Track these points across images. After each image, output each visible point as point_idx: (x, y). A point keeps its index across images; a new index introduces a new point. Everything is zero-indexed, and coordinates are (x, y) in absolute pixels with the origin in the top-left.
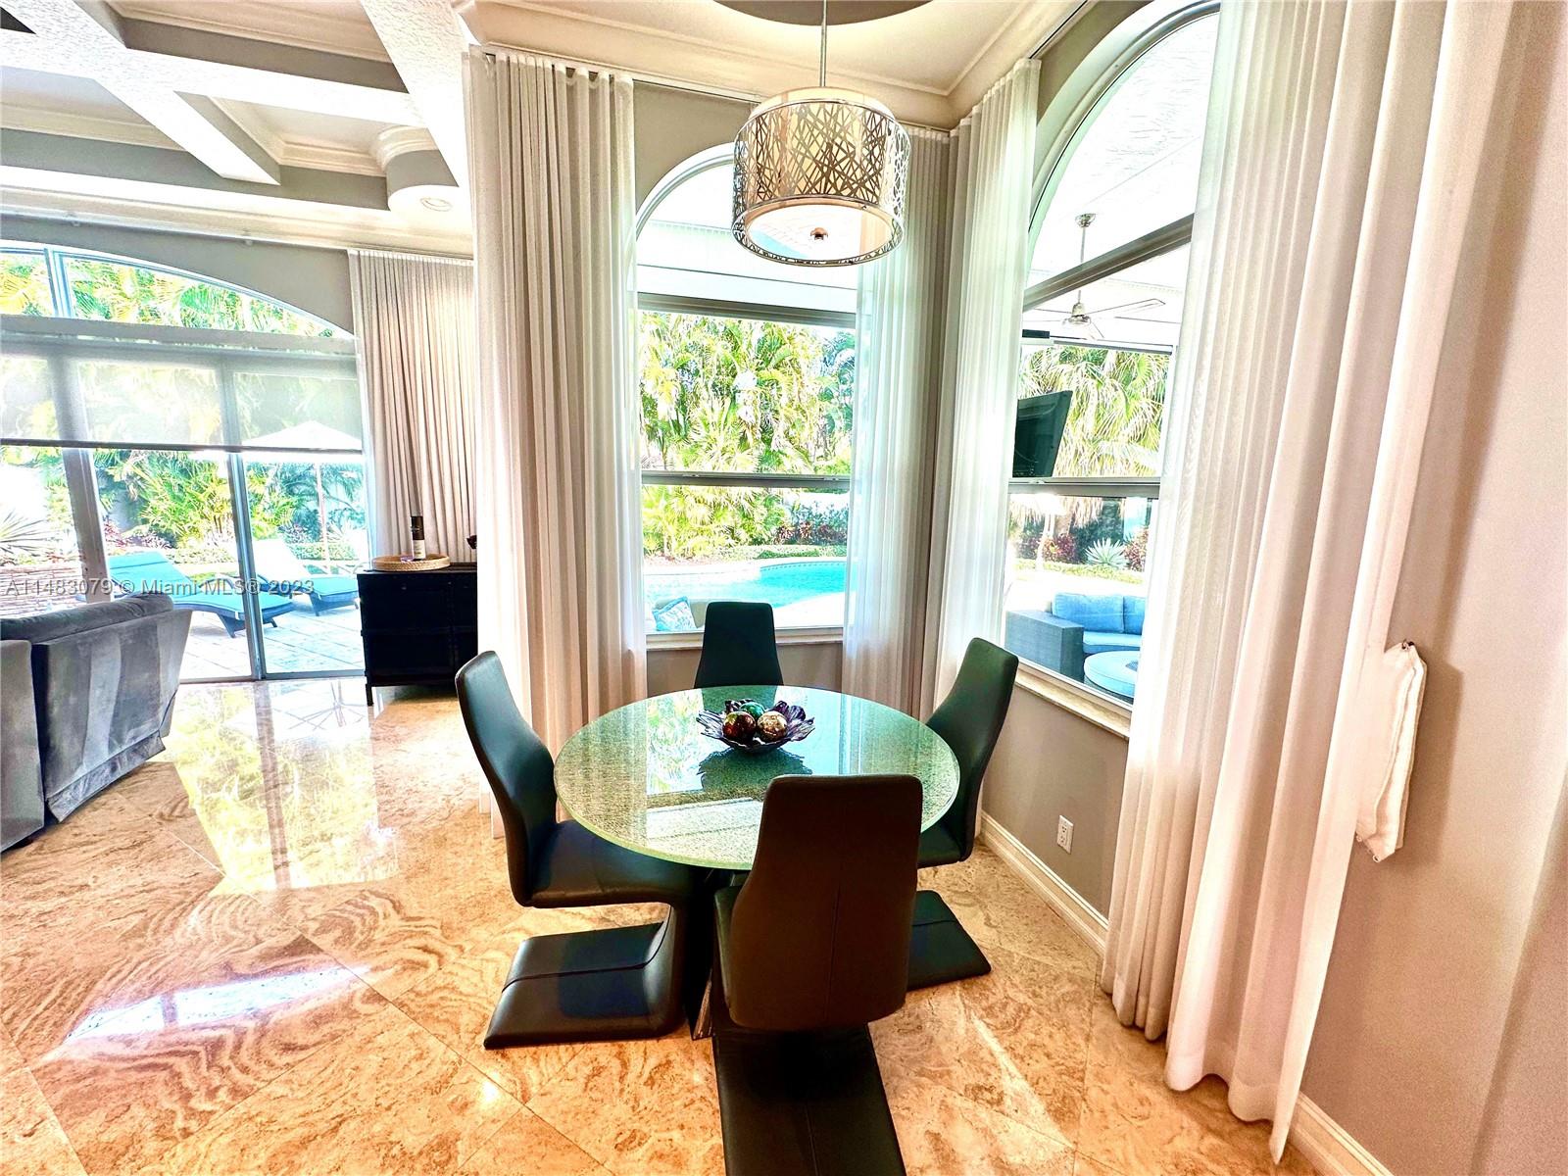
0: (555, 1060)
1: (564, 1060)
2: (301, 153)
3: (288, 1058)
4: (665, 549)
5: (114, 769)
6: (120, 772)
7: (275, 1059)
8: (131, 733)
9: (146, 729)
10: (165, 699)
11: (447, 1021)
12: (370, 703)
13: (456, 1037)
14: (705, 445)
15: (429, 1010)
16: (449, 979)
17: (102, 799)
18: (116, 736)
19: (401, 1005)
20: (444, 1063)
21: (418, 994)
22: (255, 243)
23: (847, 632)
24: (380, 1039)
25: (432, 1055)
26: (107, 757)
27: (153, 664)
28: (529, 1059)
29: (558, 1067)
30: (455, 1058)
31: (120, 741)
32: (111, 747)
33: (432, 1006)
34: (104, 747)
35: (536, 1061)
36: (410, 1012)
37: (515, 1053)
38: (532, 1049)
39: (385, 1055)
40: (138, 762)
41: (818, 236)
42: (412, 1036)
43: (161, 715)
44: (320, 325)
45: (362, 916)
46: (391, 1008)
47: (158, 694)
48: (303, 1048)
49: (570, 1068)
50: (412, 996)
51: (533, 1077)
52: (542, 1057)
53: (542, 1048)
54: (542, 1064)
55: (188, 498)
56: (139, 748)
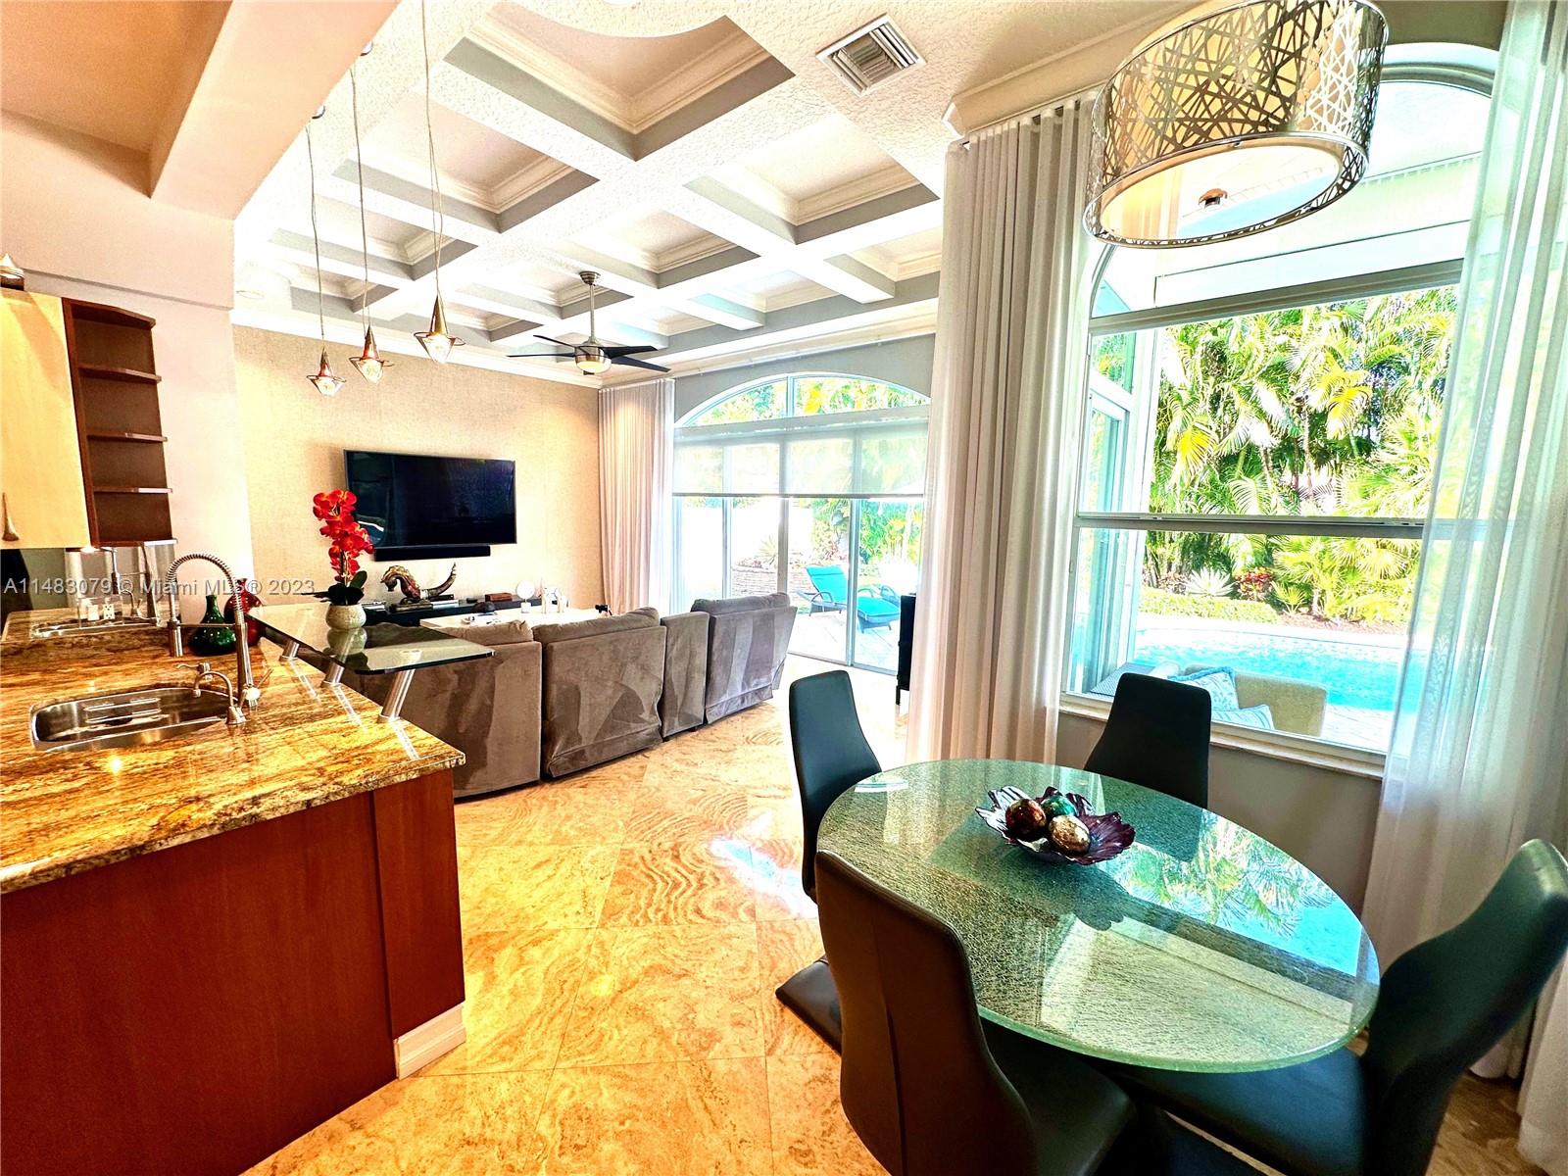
0: (805, 1044)
1: (811, 1049)
2: (910, 268)
3: (692, 917)
4: (1315, 605)
5: (743, 702)
6: (746, 705)
7: (689, 912)
8: (755, 682)
9: (763, 682)
10: (776, 663)
11: (772, 957)
12: (898, 702)
13: (768, 973)
14: (1406, 469)
15: (769, 943)
16: (795, 931)
17: (732, 718)
18: (746, 682)
19: (759, 928)
20: (750, 985)
21: (772, 927)
22: (883, 344)
23: (1389, 763)
24: (735, 941)
25: (749, 974)
26: (740, 693)
27: (770, 640)
28: (792, 1028)
29: (803, 1050)
30: (757, 987)
31: (748, 684)
32: (743, 687)
33: (773, 942)
34: (739, 687)
35: (796, 1032)
36: (759, 936)
37: (789, 1015)
38: (801, 1022)
39: (730, 953)
40: (757, 701)
41: (1210, 200)
42: (750, 952)
43: (773, 674)
44: (918, 396)
45: (784, 853)
46: (754, 926)
47: (772, 661)
48: (703, 917)
49: (810, 1059)
50: (769, 926)
51: (786, 1039)
52: (801, 1034)
53: (806, 1027)
54: (797, 1038)
55: (878, 529)
56: (758, 692)
